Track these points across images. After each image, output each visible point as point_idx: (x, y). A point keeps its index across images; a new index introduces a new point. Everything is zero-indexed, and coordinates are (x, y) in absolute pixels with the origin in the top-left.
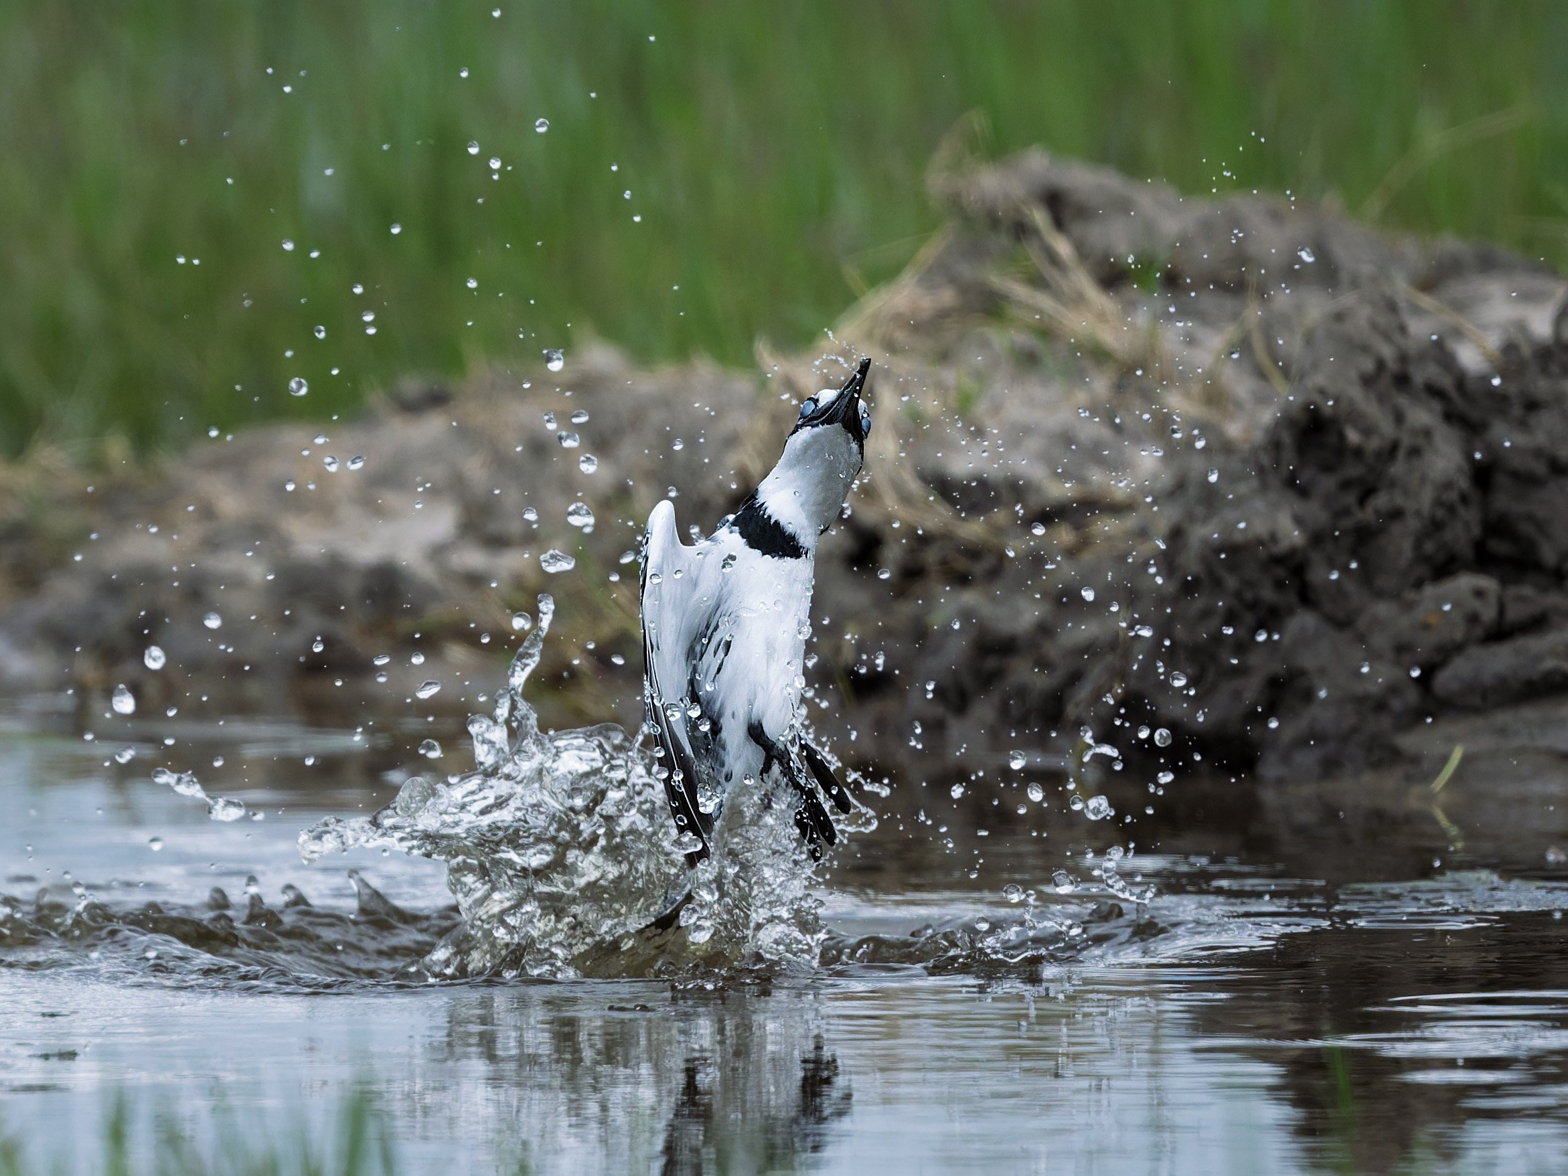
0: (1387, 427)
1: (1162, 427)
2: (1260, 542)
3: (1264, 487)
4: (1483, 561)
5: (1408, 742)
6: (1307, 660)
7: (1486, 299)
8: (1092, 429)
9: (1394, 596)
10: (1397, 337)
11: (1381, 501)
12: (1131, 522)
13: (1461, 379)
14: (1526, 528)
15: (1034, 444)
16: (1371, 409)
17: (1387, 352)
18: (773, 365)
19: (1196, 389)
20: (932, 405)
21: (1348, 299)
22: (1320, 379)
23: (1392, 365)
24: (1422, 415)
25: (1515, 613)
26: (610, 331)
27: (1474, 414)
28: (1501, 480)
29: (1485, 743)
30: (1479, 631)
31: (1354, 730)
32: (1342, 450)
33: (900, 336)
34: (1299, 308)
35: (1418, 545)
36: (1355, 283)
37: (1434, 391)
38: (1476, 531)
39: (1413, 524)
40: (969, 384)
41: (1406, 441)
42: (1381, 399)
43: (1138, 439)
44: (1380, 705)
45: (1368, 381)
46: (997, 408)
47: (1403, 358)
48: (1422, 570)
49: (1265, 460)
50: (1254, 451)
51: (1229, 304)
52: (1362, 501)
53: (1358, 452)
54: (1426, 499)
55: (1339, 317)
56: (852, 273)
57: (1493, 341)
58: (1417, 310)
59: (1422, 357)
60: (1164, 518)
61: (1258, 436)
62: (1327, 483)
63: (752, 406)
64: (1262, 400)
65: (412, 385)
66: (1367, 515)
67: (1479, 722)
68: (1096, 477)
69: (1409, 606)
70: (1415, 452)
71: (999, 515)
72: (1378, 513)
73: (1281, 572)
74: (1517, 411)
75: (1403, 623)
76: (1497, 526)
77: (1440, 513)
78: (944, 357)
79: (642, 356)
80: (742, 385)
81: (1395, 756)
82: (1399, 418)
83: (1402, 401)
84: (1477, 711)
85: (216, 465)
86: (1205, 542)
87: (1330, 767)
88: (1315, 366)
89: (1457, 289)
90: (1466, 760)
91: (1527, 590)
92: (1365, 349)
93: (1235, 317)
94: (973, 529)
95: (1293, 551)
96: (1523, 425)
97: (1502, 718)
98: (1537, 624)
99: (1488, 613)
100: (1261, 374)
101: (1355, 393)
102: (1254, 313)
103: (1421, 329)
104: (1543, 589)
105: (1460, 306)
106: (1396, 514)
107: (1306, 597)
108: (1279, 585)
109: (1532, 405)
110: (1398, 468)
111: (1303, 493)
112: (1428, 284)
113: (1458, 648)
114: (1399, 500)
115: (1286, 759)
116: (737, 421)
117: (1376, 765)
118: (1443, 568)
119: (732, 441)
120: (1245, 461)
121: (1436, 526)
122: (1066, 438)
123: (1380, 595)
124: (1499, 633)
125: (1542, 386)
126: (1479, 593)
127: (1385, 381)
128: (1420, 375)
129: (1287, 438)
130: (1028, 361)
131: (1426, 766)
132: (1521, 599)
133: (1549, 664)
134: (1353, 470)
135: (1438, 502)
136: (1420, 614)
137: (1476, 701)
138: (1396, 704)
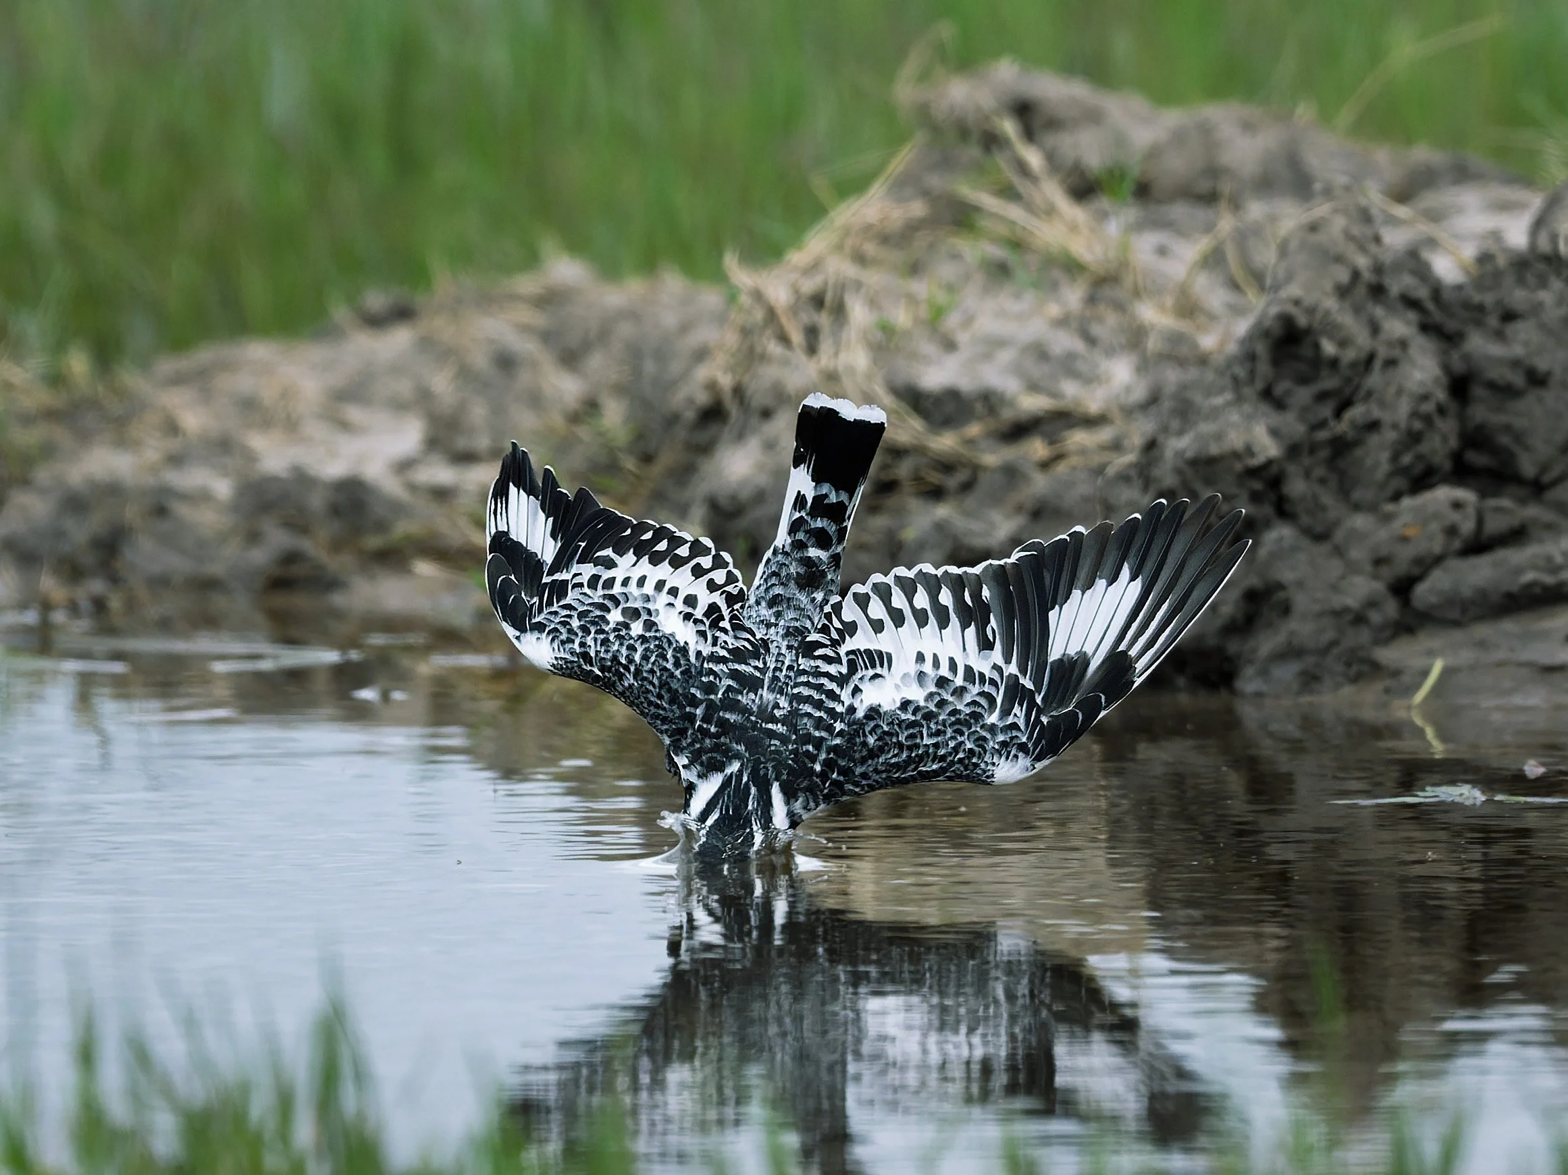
0: (1362, 339)
1: (1135, 337)
2: (1236, 455)
3: (1239, 399)
4: (1461, 473)
5: (1387, 655)
6: (1286, 575)
7: (1460, 210)
8: (1064, 342)
9: (1372, 508)
10: (1373, 248)
11: (1356, 413)
12: (1104, 435)
13: (1437, 290)
14: (1504, 440)
15: (1006, 356)
16: (1347, 320)
17: (1362, 262)
18: (743, 277)
19: (1169, 301)
20: (902, 317)
21: (1321, 210)
22: (1293, 290)
23: (1367, 276)
24: (1398, 326)
25: (1495, 525)
26: (576, 245)
27: (1451, 325)
28: (1478, 391)
29: (1466, 656)
30: (1457, 544)
31: (1334, 643)
32: (1319, 364)
33: (870, 248)
34: (1273, 219)
35: (1395, 457)
36: (1328, 192)
37: (1411, 303)
38: (1453, 443)
39: (1390, 436)
40: (942, 298)
41: (1383, 353)
42: (1357, 310)
43: (1110, 352)
44: (1359, 619)
45: (1343, 292)
46: (968, 321)
47: (1378, 269)
48: (1399, 483)
49: (1241, 372)
50: (1230, 363)
51: (1201, 214)
52: (1338, 413)
53: (1334, 363)
54: (1403, 409)
55: (1313, 228)
56: (820, 184)
57: (1469, 252)
58: (1393, 221)
59: (1397, 267)
60: (1138, 432)
61: (1232, 348)
62: (1303, 395)
63: (721, 319)
64: (1237, 311)
65: (376, 300)
66: (1342, 427)
67: (1458, 635)
68: (1070, 389)
69: (1388, 518)
70: (1391, 363)
71: (974, 430)
72: (1353, 423)
73: (1257, 485)
74: (1493, 321)
75: (1383, 534)
76: (1474, 438)
77: (1418, 425)
78: (915, 269)
79: (609, 270)
80: (711, 298)
81: (1376, 668)
82: (1375, 329)
83: (1379, 311)
84: (1457, 624)
85: (178, 380)
86: (1179, 454)
87: (1310, 680)
88: (1289, 278)
89: (1430, 199)
90: (1447, 673)
91: (1506, 502)
92: (1339, 259)
93: (1209, 228)
94: (945, 442)
95: (1269, 463)
96: (1500, 336)
97: (1482, 630)
98: (1517, 536)
99: (1467, 526)
100: (1235, 286)
101: (1331, 303)
102: (1226, 223)
103: (1395, 239)
104: (1522, 501)
105: (1435, 216)
106: (1373, 426)
107: (1284, 510)
108: (1255, 498)
109: (1509, 316)
110: (1375, 379)
111: (1280, 405)
112: (1403, 195)
113: (1438, 560)
114: (1376, 413)
115: (1264, 673)
116: (705, 334)
117: (1355, 679)
118: (1421, 481)
119: (701, 355)
120: (1220, 372)
121: (1414, 438)
122: (1040, 352)
123: (1357, 507)
124: (1478, 546)
125: (1518, 297)
126: (1457, 505)
127: (1361, 291)
128: (1397, 285)
129: (1261, 349)
130: (1000, 272)
131: (1406, 679)
132: (1498, 510)
133: (1529, 576)
134: (1329, 382)
135: (1415, 414)
136: (1397, 526)
137: (1455, 614)
138: (1375, 617)
